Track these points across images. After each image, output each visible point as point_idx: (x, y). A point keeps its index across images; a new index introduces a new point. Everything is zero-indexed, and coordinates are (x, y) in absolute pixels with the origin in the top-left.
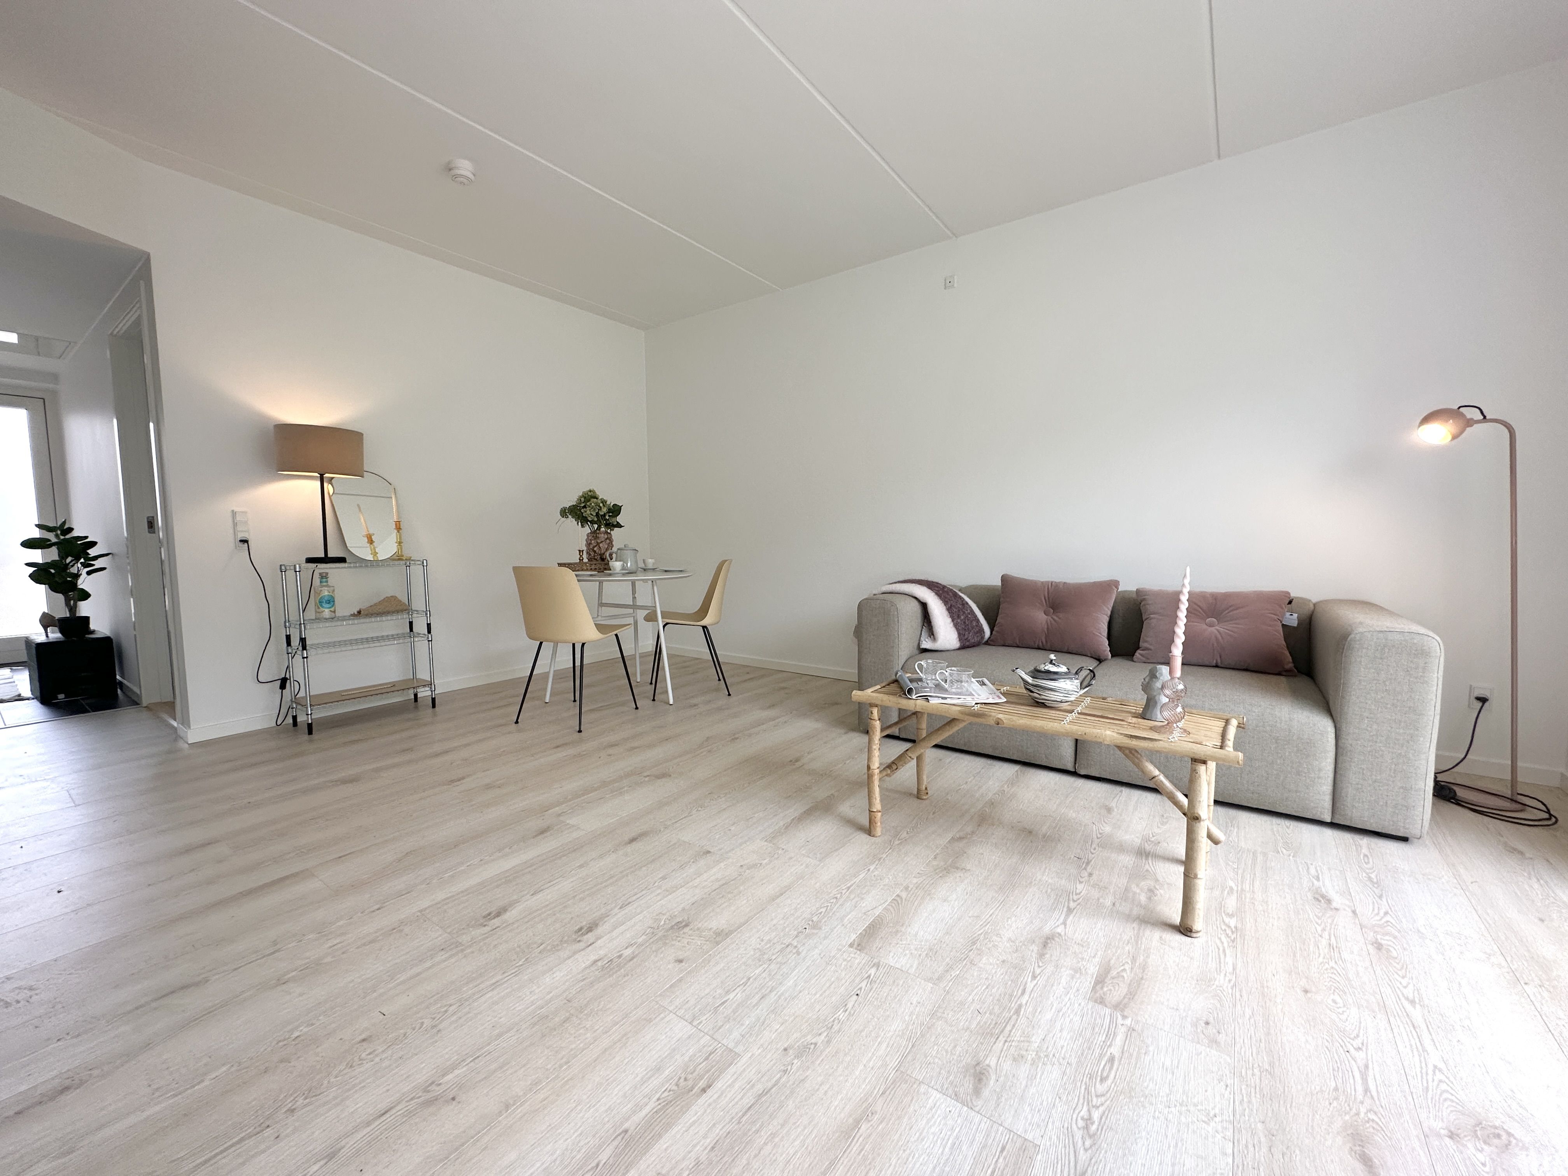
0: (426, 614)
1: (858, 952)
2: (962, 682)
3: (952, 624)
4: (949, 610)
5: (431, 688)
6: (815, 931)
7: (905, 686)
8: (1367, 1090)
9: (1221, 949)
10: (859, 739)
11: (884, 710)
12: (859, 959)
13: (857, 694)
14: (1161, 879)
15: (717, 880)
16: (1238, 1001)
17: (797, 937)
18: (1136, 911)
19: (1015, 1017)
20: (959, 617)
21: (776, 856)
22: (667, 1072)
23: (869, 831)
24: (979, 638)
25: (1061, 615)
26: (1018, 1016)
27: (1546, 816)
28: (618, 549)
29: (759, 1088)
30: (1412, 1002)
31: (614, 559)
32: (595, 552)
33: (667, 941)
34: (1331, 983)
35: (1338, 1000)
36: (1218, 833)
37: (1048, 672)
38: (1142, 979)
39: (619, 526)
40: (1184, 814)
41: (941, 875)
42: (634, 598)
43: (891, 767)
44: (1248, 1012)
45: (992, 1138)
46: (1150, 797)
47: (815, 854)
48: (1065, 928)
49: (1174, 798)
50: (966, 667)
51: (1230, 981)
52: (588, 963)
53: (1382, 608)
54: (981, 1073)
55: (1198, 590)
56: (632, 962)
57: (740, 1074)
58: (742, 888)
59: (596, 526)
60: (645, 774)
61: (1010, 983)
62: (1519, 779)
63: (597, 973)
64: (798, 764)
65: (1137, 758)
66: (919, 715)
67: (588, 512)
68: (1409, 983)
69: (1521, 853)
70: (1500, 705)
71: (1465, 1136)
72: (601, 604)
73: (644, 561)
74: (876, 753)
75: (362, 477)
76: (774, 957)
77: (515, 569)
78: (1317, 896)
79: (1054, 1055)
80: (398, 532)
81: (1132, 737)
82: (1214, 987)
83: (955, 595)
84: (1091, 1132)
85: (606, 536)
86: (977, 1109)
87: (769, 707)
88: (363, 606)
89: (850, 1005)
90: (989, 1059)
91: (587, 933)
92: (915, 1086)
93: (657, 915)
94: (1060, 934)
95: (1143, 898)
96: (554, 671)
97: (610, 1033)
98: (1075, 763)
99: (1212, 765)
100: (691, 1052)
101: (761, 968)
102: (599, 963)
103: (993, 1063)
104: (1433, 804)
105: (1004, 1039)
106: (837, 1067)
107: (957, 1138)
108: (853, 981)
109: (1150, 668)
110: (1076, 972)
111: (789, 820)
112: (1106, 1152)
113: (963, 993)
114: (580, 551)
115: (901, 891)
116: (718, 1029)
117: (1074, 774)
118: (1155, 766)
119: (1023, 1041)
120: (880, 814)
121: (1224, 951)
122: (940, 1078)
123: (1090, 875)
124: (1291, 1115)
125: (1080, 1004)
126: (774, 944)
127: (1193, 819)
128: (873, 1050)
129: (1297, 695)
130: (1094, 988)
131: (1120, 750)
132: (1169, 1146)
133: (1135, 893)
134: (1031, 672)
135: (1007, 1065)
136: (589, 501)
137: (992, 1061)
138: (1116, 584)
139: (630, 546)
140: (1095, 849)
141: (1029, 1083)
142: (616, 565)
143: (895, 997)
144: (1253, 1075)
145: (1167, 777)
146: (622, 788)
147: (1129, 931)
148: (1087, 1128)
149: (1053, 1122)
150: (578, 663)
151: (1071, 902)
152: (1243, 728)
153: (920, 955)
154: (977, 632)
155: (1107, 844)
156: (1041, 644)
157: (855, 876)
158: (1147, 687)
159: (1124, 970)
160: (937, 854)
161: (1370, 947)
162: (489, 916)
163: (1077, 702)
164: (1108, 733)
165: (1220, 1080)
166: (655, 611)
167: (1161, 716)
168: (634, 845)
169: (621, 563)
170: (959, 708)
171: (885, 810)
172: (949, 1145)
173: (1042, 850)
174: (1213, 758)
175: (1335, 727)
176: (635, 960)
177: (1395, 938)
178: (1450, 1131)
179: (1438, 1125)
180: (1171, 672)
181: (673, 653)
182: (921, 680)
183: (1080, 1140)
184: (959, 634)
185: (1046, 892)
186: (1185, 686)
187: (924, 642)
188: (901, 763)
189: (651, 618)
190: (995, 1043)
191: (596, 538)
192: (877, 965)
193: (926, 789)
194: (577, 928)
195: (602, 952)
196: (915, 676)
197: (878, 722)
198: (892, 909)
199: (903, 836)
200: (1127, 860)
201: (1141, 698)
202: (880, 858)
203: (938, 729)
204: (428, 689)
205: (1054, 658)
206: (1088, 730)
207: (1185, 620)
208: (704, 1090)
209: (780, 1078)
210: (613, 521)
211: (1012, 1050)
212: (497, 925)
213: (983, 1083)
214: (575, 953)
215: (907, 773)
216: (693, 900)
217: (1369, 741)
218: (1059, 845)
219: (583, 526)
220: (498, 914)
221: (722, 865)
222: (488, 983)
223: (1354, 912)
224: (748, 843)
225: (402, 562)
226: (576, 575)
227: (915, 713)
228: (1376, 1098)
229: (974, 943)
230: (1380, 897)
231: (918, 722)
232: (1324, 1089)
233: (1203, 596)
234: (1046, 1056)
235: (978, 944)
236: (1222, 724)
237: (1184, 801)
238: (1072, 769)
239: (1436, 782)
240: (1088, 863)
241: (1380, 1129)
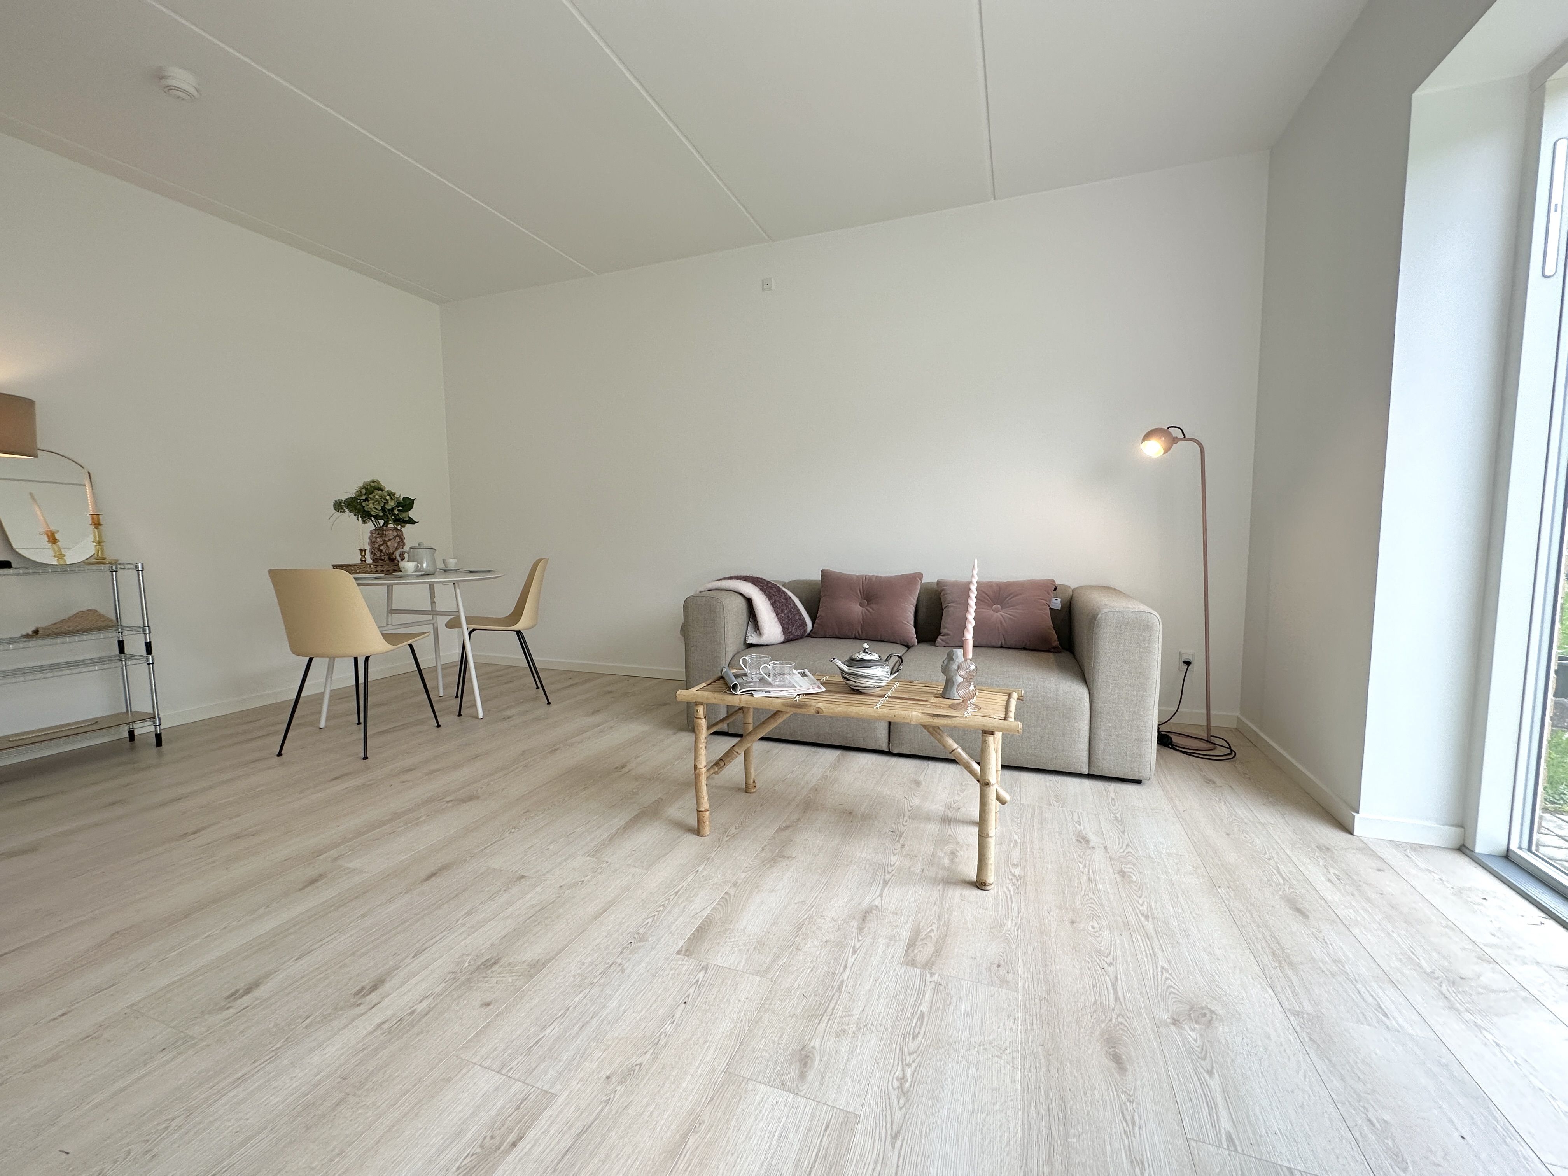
0: (144, 631)
1: (686, 958)
2: (784, 674)
3: (776, 618)
4: (773, 604)
5: (154, 722)
6: (642, 944)
7: (729, 682)
8: (1117, 998)
9: (1009, 897)
10: (686, 739)
11: (710, 709)
12: (687, 965)
13: (683, 694)
14: (961, 842)
15: (533, 906)
16: (1022, 941)
17: (621, 953)
18: (942, 874)
19: (837, 994)
20: (783, 611)
21: (599, 871)
22: (469, 1135)
23: (697, 831)
24: (802, 631)
25: (874, 606)
26: (840, 992)
27: (1229, 751)
28: (411, 548)
29: (579, 1125)
30: (1147, 917)
31: (406, 559)
32: (381, 551)
33: (472, 985)
34: (1090, 912)
35: (1096, 925)
36: (1005, 796)
37: (862, 660)
38: (946, 936)
39: (411, 521)
40: (978, 781)
41: (768, 866)
42: (433, 603)
43: (719, 764)
44: (1030, 948)
45: (817, 1119)
46: (951, 767)
47: (642, 862)
48: (882, 900)
49: (969, 767)
50: (787, 660)
51: (1016, 924)
52: (370, 1028)
53: (1120, 592)
54: (807, 1057)
55: (986, 580)
56: (427, 1018)
57: (557, 1116)
58: (561, 911)
59: (382, 522)
60: (448, 799)
61: (832, 962)
62: (1212, 725)
63: (382, 1037)
64: (626, 770)
65: (939, 734)
66: (745, 710)
67: (371, 506)
68: (1144, 902)
69: (1214, 783)
70: (1198, 666)
71: (1184, 1020)
72: (391, 611)
73: (444, 561)
74: (703, 752)
75: (35, 456)
76: (595, 981)
77: (271, 572)
78: (1079, 838)
79: (872, 1024)
80: (97, 528)
81: (934, 715)
82: (1004, 932)
83: (779, 590)
84: (905, 1090)
85: (395, 534)
86: (802, 1093)
87: (594, 713)
88: (41, 624)
89: (677, 1015)
90: (813, 1041)
91: (370, 993)
92: (743, 1084)
93: (459, 957)
94: (877, 907)
95: (946, 861)
96: (331, 691)
97: (398, 1105)
98: (889, 744)
99: (999, 735)
100: (499, 1105)
101: (581, 995)
102: (385, 1026)
103: (817, 1046)
104: (1158, 750)
105: (828, 1018)
106: (664, 1084)
107: (783, 1128)
108: (681, 989)
109: (948, 651)
110: (891, 940)
111: (614, 831)
112: (918, 1105)
113: (789, 980)
114: (361, 551)
115: (730, 888)
116: (532, 1072)
117: (888, 753)
118: (954, 740)
119: (845, 1016)
120: (708, 813)
121: (1011, 898)
122: (768, 1071)
123: (903, 846)
124: (1063, 1033)
125: (894, 970)
126: (596, 965)
127: (984, 784)
128: (700, 1058)
129: (1062, 668)
130: (906, 951)
131: (925, 728)
132: (970, 1086)
133: (940, 858)
134: (848, 661)
135: (830, 1044)
136: (372, 493)
137: (817, 1043)
138: (920, 576)
139: (425, 545)
140: (906, 822)
141: (850, 1056)
142: (408, 566)
143: (723, 998)
144: (1035, 1004)
145: (964, 749)
146: (420, 818)
147: (935, 893)
148: (901, 1086)
149: (872, 1089)
150: (361, 680)
151: (887, 874)
152: (1022, 700)
153: (748, 950)
154: (800, 626)
155: (919, 815)
156: (857, 634)
157: (683, 880)
158: (945, 670)
159: (932, 930)
160: (765, 846)
161: (1117, 876)
162: (234, 996)
163: (888, 687)
164: (914, 713)
165: (1010, 1015)
166: (459, 617)
167: (958, 694)
168: (433, 882)
169: (415, 563)
170: (782, 701)
171: (713, 807)
172: (776, 1136)
173: (860, 829)
174: (1000, 729)
175: (1090, 693)
176: (431, 1013)
177: (1134, 865)
178: (1174, 1019)
179: (1165, 1016)
180: (964, 654)
181: (481, 661)
182: (746, 675)
183: (895, 1100)
184: (783, 628)
185: (865, 868)
186: (976, 666)
187: (750, 637)
188: (728, 759)
189: (454, 624)
190: (819, 1023)
191: (382, 535)
192: (706, 968)
193: (754, 782)
194: (358, 988)
195: (389, 1013)
196: (740, 672)
197: (704, 720)
198: (720, 909)
199: (732, 832)
200: (933, 828)
201: (942, 679)
202: (709, 859)
203: (763, 723)
204: (150, 723)
205: (867, 647)
206: (897, 713)
207: (974, 607)
208: (514, 1145)
209: (602, 1110)
210: (404, 516)
211: (835, 1027)
212: (246, 1005)
213: (809, 1065)
214: (353, 1020)
215: (735, 769)
216: (503, 933)
217: (1113, 703)
218: (876, 822)
219: (364, 522)
220: (248, 991)
221: (538, 889)
222: (230, 1080)
223: (1105, 848)
224: (569, 861)
225: (102, 567)
226: (356, 579)
227: (741, 708)
228: (1123, 1004)
229: (800, 929)
230: (1123, 832)
231: (745, 717)
232: (1087, 1005)
233: (989, 585)
234: (865, 1026)
235: (804, 928)
236: (1006, 698)
237: (977, 768)
238: (886, 749)
239: (1159, 732)
240: (900, 836)
241: (1126, 1029)
